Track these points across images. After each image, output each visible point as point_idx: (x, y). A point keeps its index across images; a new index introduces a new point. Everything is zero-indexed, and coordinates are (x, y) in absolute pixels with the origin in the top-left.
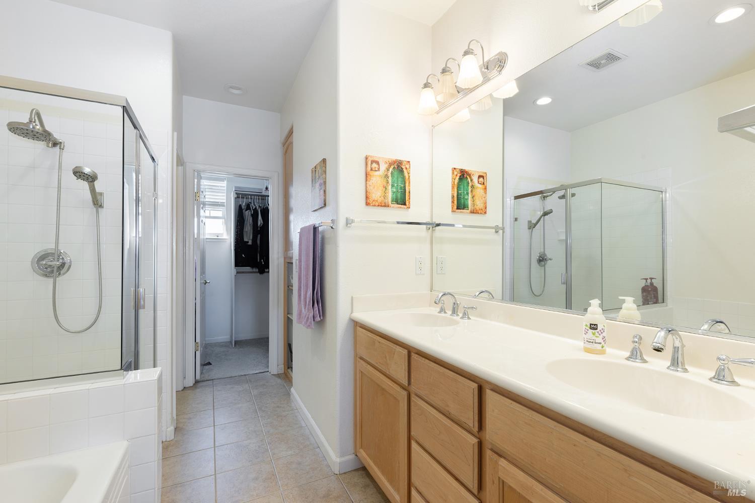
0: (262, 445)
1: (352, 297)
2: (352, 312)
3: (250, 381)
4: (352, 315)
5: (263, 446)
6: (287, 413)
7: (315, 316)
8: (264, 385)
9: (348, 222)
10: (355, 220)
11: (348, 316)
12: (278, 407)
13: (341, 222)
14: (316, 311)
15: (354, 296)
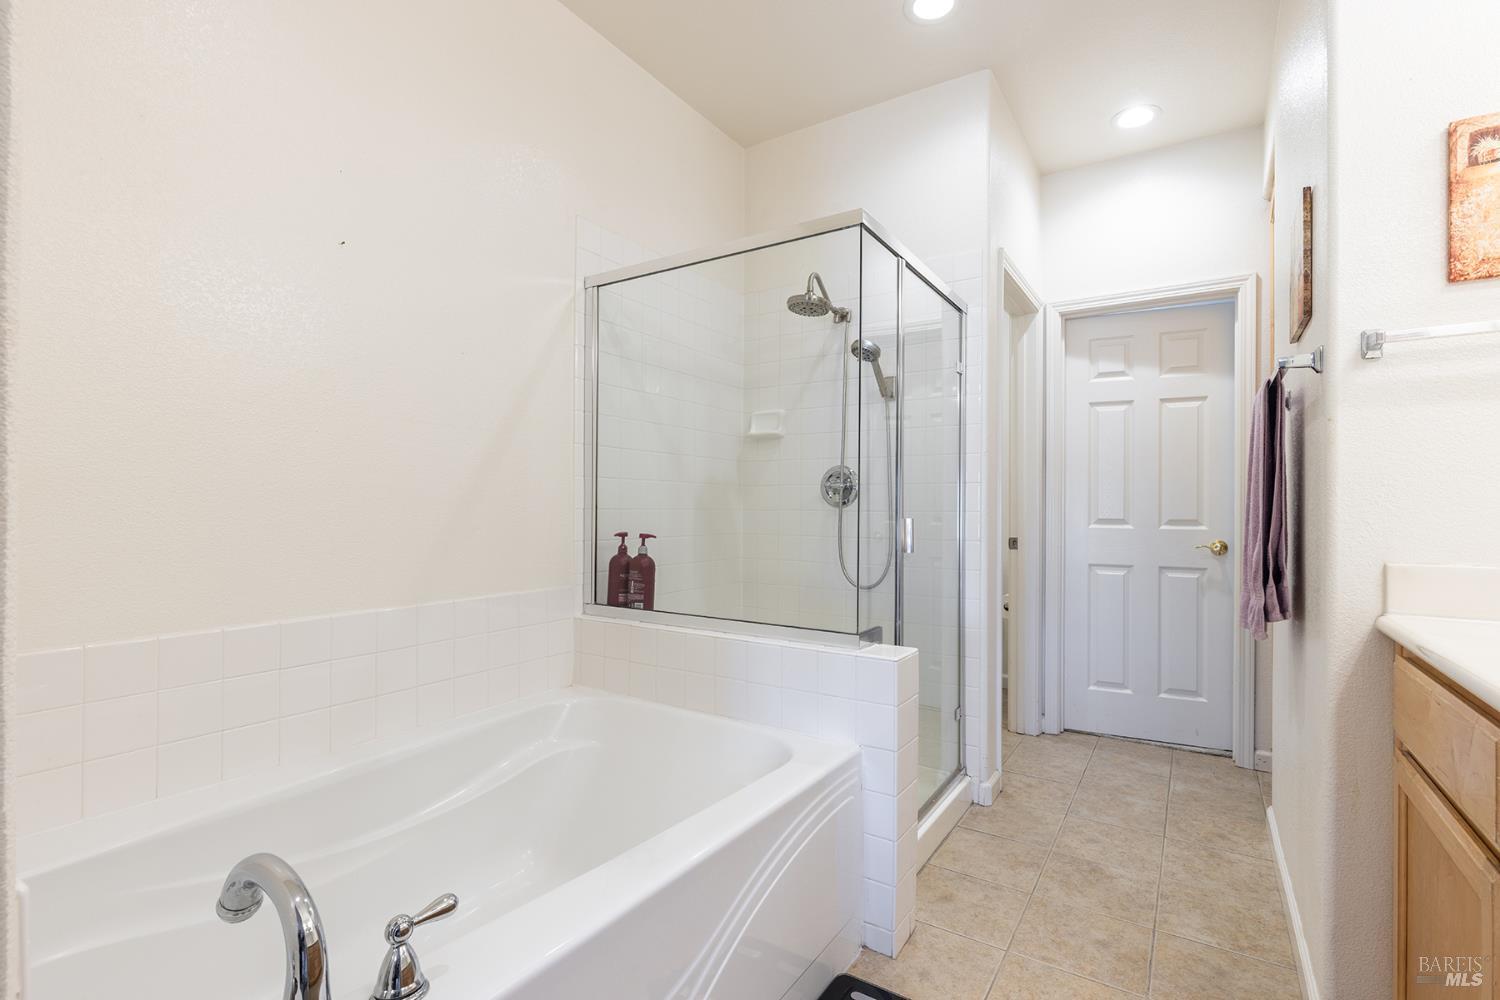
0: (1147, 891)
1: (1385, 570)
2: (1384, 613)
3: (1178, 763)
4: (1382, 618)
5: (1147, 895)
6: (1239, 857)
7: (1270, 608)
8: (1207, 781)
9: (1370, 345)
10: (1387, 334)
11: (1371, 623)
12: (1222, 837)
13: (1343, 348)
14: (1272, 595)
15: (1389, 565)
